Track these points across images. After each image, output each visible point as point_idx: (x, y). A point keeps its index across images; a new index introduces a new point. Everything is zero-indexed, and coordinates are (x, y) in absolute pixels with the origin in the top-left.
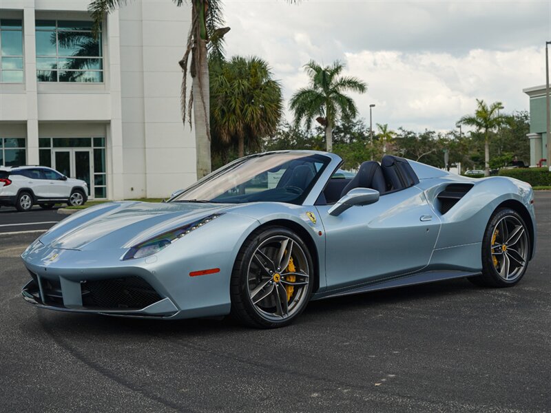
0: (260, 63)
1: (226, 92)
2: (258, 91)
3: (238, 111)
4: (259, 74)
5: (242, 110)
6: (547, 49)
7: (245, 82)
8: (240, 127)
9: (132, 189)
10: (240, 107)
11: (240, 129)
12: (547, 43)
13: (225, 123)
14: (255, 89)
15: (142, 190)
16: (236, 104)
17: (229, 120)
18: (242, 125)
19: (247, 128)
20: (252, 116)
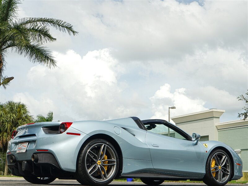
0: (23, 106)
2: (21, 120)
3: (9, 131)
4: (22, 111)
5: (11, 131)
6: (169, 111)
7: (14, 115)
10: (10, 129)
12: (169, 108)
14: (18, 119)
17: (3, 135)
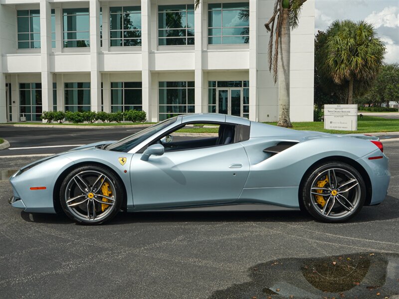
1: (338, 48)
8: (347, 72)
9: (268, 116)
11: (348, 75)
13: (337, 70)
15: (275, 117)
16: (344, 56)
18: (348, 71)
19: (353, 74)
20: (357, 64)
